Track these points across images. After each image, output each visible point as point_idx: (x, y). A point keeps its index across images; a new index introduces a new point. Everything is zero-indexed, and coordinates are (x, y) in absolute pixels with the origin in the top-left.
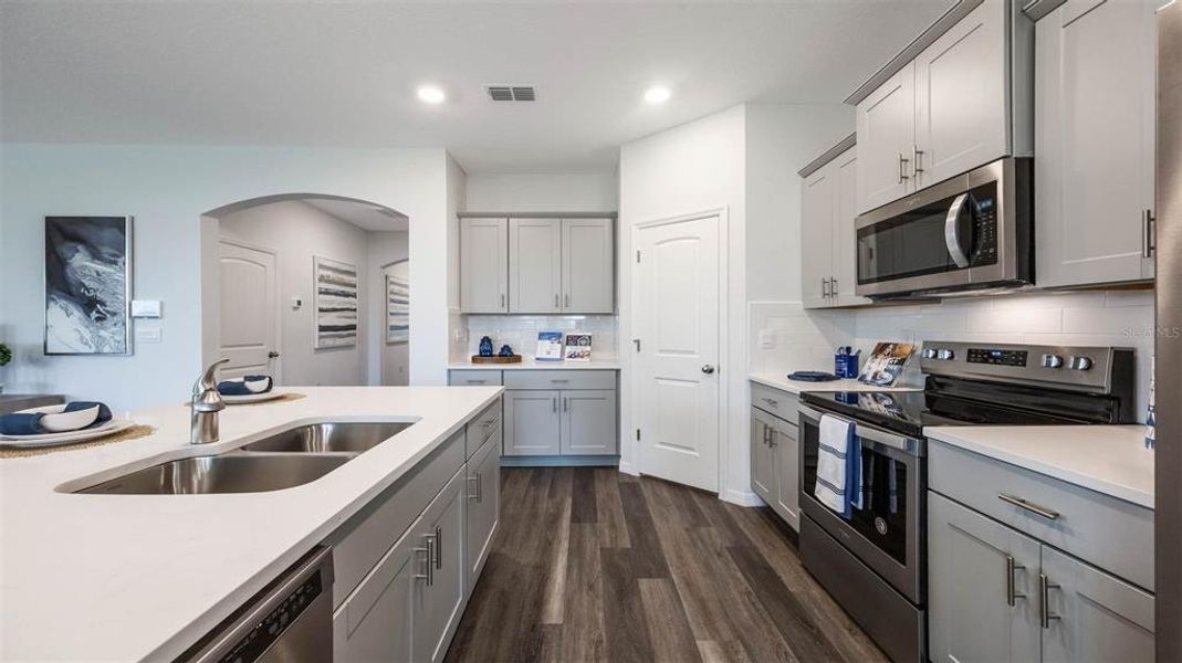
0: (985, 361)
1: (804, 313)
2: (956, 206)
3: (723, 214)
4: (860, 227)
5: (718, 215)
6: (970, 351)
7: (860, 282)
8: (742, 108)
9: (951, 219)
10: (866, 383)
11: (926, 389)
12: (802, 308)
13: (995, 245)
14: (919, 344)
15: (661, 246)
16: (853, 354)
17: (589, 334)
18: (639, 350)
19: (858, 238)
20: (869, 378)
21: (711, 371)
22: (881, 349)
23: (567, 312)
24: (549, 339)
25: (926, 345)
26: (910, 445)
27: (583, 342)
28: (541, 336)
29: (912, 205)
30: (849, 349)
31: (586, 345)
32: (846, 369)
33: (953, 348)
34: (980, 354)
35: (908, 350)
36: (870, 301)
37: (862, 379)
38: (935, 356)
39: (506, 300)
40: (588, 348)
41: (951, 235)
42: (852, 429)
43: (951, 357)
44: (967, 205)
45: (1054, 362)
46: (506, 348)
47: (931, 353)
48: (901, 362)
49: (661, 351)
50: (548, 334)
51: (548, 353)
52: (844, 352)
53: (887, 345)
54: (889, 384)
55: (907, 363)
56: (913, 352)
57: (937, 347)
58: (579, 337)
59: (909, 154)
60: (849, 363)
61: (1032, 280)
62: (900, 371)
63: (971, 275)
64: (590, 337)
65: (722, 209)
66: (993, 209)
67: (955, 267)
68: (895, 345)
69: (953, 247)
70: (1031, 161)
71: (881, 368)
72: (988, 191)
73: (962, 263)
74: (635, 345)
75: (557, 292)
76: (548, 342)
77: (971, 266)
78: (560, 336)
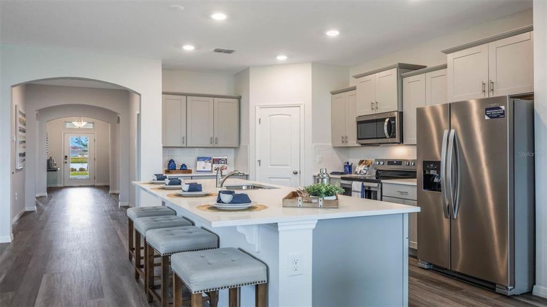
0: (392, 165)
1: (333, 149)
2: (387, 120)
3: (302, 106)
4: (358, 120)
5: (299, 107)
6: (388, 162)
7: (358, 139)
8: (310, 65)
9: (386, 124)
10: (358, 174)
11: (376, 174)
12: (331, 147)
13: (395, 133)
14: (373, 160)
15: (272, 117)
16: (349, 165)
17: (226, 158)
18: (260, 165)
19: (357, 124)
20: (358, 173)
21: (297, 173)
22: (361, 162)
23: (216, 146)
24: (204, 160)
25: (376, 160)
26: (378, 185)
27: (223, 162)
28: (199, 159)
29: (375, 118)
30: (348, 163)
31: (224, 163)
32: (348, 170)
33: (383, 160)
34: (391, 163)
35: (370, 162)
36: (360, 145)
37: (356, 173)
38: (379, 164)
39: (185, 139)
40: (226, 165)
41: (386, 128)
42: (363, 184)
43: (383, 164)
44: (389, 121)
45: (408, 163)
46: (184, 165)
47: (378, 163)
48: (368, 166)
49: (271, 165)
50: (203, 158)
51: (204, 168)
52: (347, 164)
53: (363, 161)
54: (365, 174)
55: (370, 167)
56: (372, 163)
57: (379, 161)
58: (220, 159)
59: (374, 102)
60: (349, 168)
61: (403, 143)
62: (368, 169)
63: (390, 140)
64: (226, 159)
65: (301, 104)
66: (395, 123)
67: (386, 138)
68: (366, 161)
69: (386, 132)
70: (402, 112)
71: (362, 169)
72: (394, 119)
73: (388, 137)
74: (258, 163)
75: (211, 135)
76: (203, 162)
77: (390, 138)
78: (210, 159)
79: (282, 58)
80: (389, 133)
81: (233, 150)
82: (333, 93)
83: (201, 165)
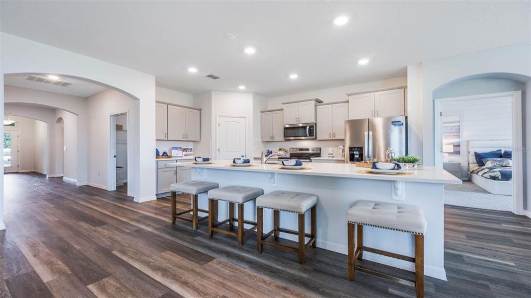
1: (261, 143)
2: (308, 127)
3: (247, 118)
4: (285, 127)
5: (245, 118)
6: (299, 149)
7: (284, 137)
9: (307, 129)
12: (260, 141)
13: (312, 134)
15: (227, 123)
17: (192, 148)
19: (284, 129)
22: (280, 150)
23: (186, 140)
24: (177, 149)
25: (291, 148)
27: (189, 150)
28: (172, 148)
30: (269, 150)
33: (296, 149)
34: (301, 150)
39: (167, 135)
40: (191, 152)
41: (307, 131)
46: (165, 153)
48: (285, 152)
49: (227, 152)
51: (177, 154)
57: (293, 149)
58: (187, 149)
59: (298, 118)
61: (316, 139)
63: (310, 138)
65: (246, 116)
66: (313, 129)
67: (307, 136)
68: (283, 149)
69: (307, 133)
70: (316, 124)
72: (313, 126)
73: (308, 135)
74: (218, 151)
75: (184, 133)
76: (176, 151)
77: (310, 136)
78: (181, 148)
79: (242, 87)
80: (310, 134)
81: (192, 143)
82: (262, 112)
83: (174, 153)
